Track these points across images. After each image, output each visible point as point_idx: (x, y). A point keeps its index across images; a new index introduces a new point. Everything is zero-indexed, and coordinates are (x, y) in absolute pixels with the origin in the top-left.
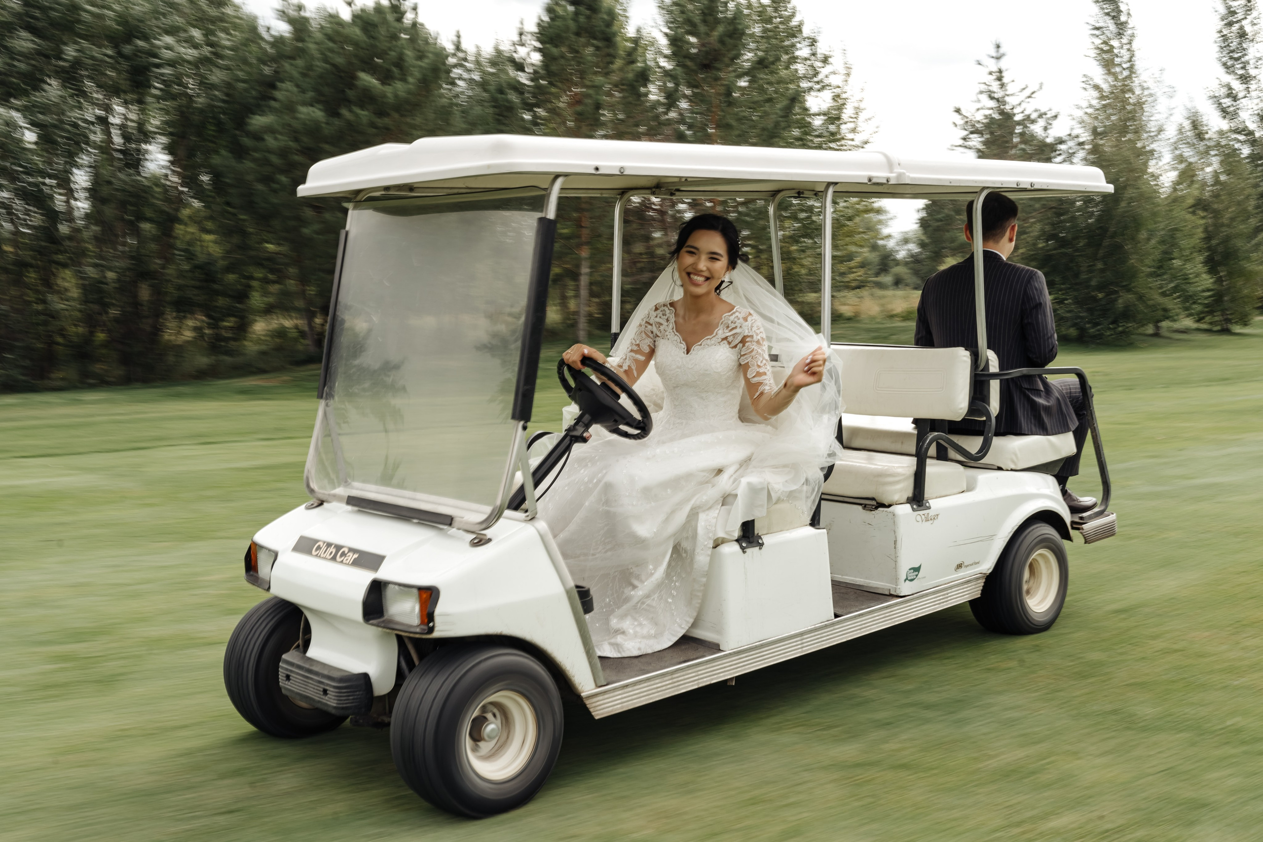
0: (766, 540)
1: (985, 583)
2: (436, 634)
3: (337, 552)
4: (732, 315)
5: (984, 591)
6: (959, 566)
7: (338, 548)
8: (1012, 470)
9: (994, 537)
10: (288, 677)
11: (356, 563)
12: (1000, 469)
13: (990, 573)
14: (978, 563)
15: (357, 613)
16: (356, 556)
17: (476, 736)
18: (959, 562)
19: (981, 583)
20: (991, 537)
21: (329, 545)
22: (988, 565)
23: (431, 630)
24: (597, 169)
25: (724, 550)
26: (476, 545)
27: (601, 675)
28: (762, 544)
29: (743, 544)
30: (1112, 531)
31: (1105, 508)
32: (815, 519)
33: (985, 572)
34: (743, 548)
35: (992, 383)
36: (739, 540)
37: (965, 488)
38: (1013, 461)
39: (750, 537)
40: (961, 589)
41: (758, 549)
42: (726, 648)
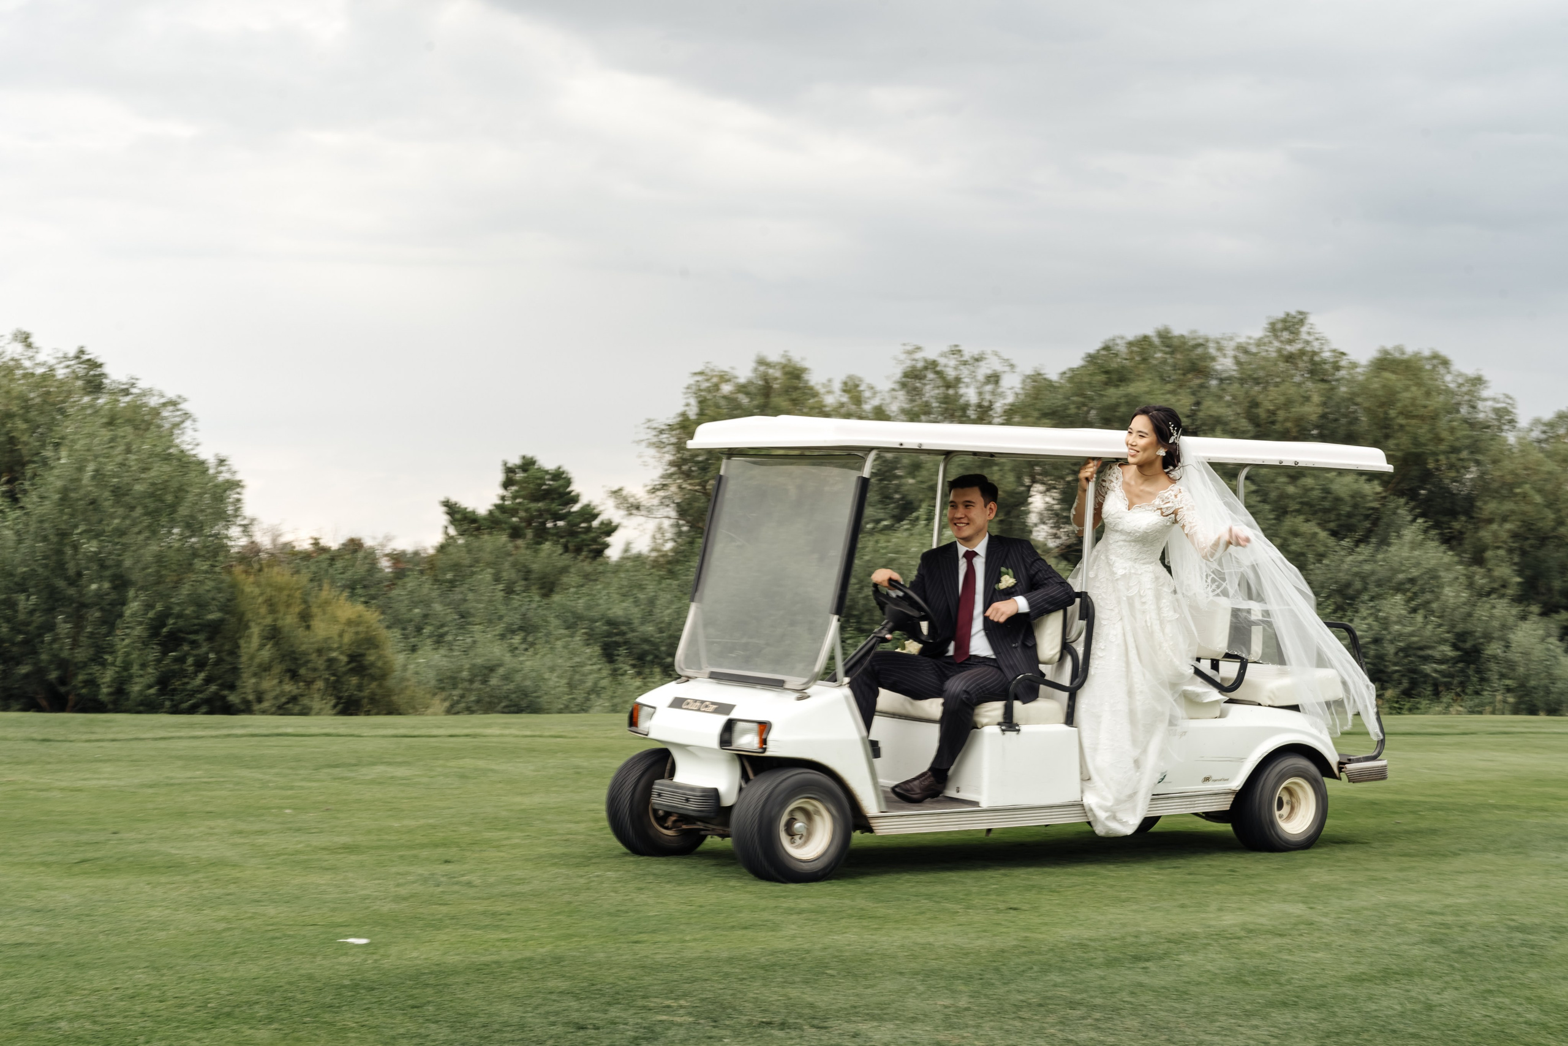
0: (1023, 728)
1: (1234, 797)
2: (768, 754)
3: (701, 706)
4: (1166, 492)
5: (1234, 804)
6: (1207, 779)
7: (703, 702)
8: (1269, 706)
9: (1244, 760)
10: (659, 795)
11: (715, 711)
12: (1260, 705)
13: (1241, 790)
14: (1228, 780)
15: (714, 743)
16: (715, 706)
17: (791, 833)
18: (1206, 775)
19: (1231, 798)
20: (1242, 760)
21: (696, 701)
22: (1237, 782)
23: (765, 750)
24: (901, 444)
25: (987, 730)
26: (799, 699)
27: (883, 803)
28: (1019, 730)
29: (1003, 728)
30: (1380, 775)
31: (1379, 754)
32: (1070, 719)
33: (1234, 788)
34: (1003, 730)
35: (1254, 629)
36: (999, 724)
37: (1218, 715)
38: (1270, 698)
39: (1009, 723)
40: (1209, 799)
41: (1014, 733)
42: (984, 805)
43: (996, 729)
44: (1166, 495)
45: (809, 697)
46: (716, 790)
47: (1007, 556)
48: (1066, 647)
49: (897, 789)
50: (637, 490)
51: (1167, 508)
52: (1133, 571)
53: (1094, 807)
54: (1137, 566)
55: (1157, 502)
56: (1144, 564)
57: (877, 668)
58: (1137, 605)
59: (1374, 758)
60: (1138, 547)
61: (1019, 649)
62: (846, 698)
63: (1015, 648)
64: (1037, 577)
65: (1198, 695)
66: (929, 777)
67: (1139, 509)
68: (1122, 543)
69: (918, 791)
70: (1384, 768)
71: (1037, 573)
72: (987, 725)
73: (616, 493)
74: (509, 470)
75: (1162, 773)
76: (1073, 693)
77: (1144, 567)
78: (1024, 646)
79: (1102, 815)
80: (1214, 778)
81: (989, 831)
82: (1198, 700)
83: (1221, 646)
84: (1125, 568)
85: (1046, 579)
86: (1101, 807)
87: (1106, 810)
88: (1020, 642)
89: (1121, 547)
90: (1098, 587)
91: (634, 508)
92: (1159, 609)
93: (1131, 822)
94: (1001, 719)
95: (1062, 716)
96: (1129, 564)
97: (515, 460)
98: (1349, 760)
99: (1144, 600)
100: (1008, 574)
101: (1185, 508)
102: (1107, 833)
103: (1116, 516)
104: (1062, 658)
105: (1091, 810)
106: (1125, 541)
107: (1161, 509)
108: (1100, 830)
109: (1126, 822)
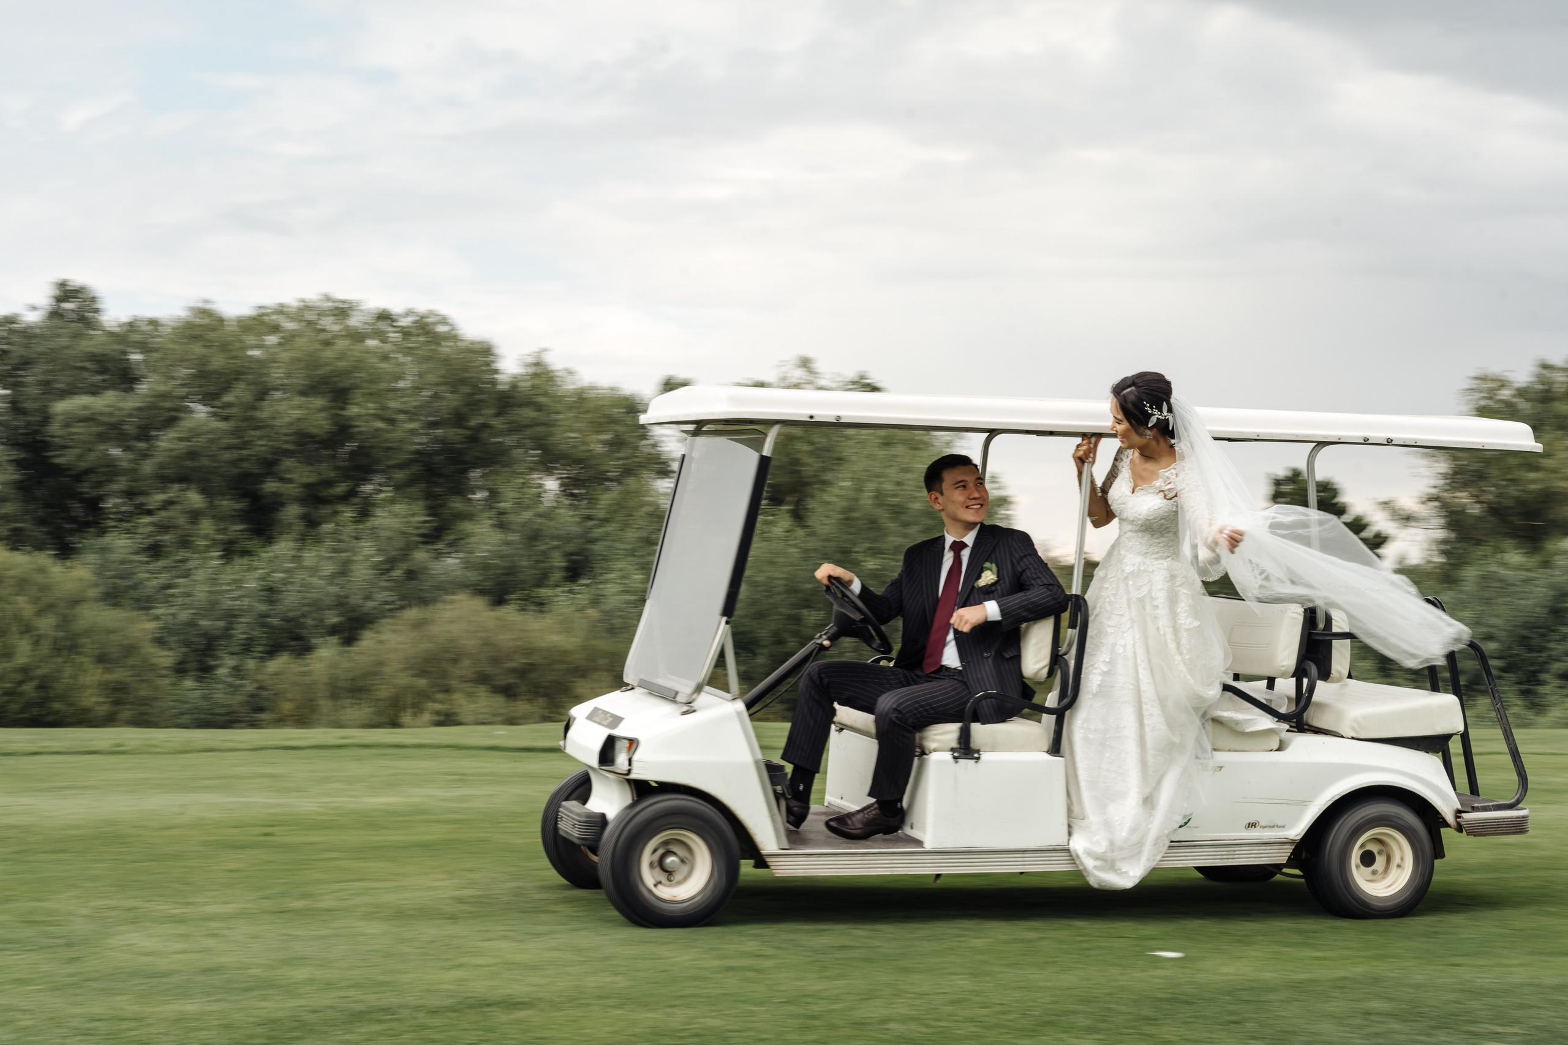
0: (985, 756)
1: (1294, 850)
2: (632, 776)
4: (1167, 471)
5: (1293, 856)
6: (1252, 825)
7: (606, 714)
8: (1353, 738)
9: (1308, 803)
11: (609, 725)
12: (1343, 737)
13: (1302, 839)
14: (1283, 827)
16: (611, 719)
18: (1252, 820)
19: (1289, 849)
20: (1305, 803)
22: (1297, 830)
23: (629, 772)
24: (811, 417)
25: (934, 757)
26: (685, 713)
27: (784, 839)
28: (978, 759)
29: (956, 754)
30: (1518, 827)
31: (1518, 802)
32: (1055, 748)
33: (1292, 837)
34: (955, 758)
35: (1336, 643)
36: (953, 750)
37: (1276, 746)
38: (1353, 729)
39: (965, 749)
40: (1256, 850)
41: (973, 761)
42: (928, 846)
43: (948, 756)
44: (1167, 474)
45: (694, 711)
46: (603, 816)
47: (994, 549)
48: (1056, 659)
49: (832, 823)
50: (1409, 502)
51: (1169, 490)
52: (1142, 568)
53: (1080, 852)
54: (1148, 561)
55: (1158, 483)
56: (1156, 559)
57: (826, 681)
58: (1148, 608)
59: (1511, 807)
60: (1146, 538)
61: (990, 661)
62: (739, 714)
63: (988, 658)
64: (1024, 575)
65: (1237, 723)
66: (874, 809)
67: (1142, 492)
68: (1129, 534)
69: (859, 826)
70: (1524, 818)
71: (1024, 571)
72: (935, 750)
73: (1386, 505)
74: (1278, 483)
75: (1185, 816)
76: (1059, 716)
77: (1156, 562)
78: (999, 657)
79: (1089, 863)
80: (1261, 824)
81: (938, 876)
82: (1239, 729)
83: (1285, 663)
84: (1134, 565)
85: (1034, 579)
86: (1089, 853)
87: (1097, 857)
88: (993, 653)
89: (1129, 539)
90: (1107, 588)
91: (1407, 519)
92: (1174, 615)
93: (1131, 874)
94: (955, 745)
95: (1046, 742)
96: (1138, 559)
97: (1282, 472)
98: (1473, 808)
99: (1156, 603)
100: (991, 570)
101: (1187, 489)
102: (1099, 884)
103: (1119, 501)
104: (1051, 673)
105: (1078, 856)
106: (1131, 531)
107: (1163, 491)
108: (1093, 882)
109: (1126, 873)
